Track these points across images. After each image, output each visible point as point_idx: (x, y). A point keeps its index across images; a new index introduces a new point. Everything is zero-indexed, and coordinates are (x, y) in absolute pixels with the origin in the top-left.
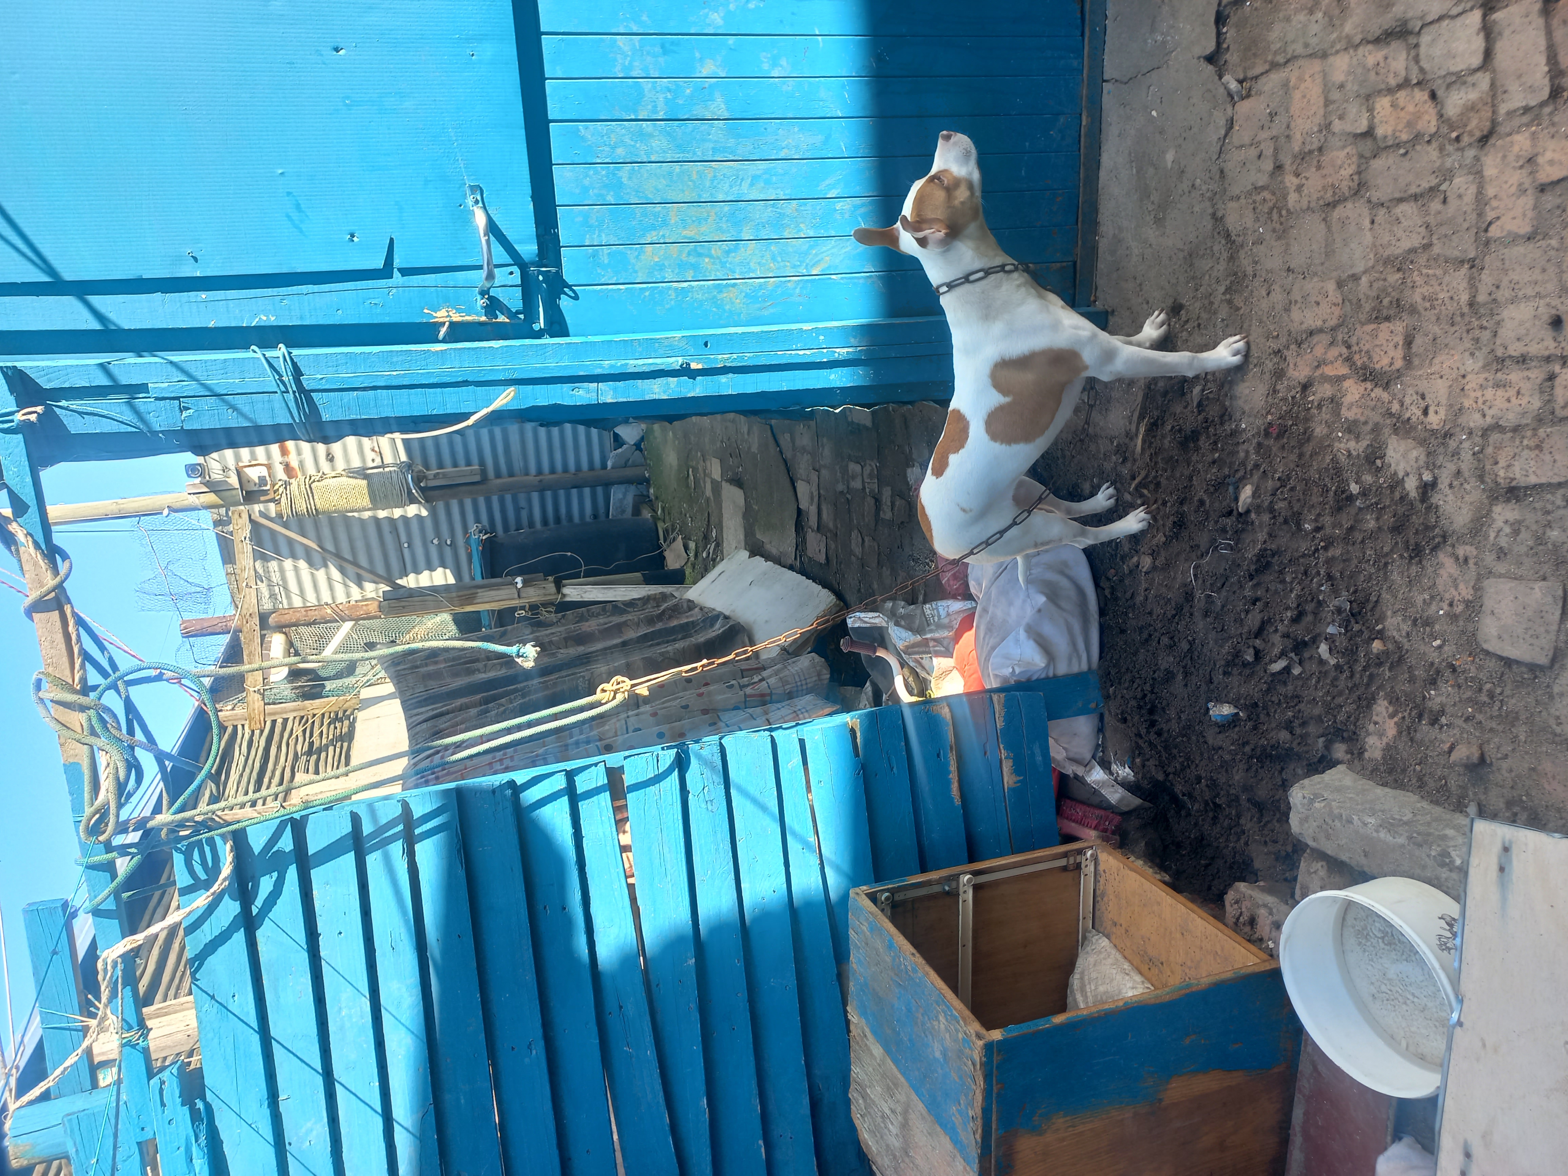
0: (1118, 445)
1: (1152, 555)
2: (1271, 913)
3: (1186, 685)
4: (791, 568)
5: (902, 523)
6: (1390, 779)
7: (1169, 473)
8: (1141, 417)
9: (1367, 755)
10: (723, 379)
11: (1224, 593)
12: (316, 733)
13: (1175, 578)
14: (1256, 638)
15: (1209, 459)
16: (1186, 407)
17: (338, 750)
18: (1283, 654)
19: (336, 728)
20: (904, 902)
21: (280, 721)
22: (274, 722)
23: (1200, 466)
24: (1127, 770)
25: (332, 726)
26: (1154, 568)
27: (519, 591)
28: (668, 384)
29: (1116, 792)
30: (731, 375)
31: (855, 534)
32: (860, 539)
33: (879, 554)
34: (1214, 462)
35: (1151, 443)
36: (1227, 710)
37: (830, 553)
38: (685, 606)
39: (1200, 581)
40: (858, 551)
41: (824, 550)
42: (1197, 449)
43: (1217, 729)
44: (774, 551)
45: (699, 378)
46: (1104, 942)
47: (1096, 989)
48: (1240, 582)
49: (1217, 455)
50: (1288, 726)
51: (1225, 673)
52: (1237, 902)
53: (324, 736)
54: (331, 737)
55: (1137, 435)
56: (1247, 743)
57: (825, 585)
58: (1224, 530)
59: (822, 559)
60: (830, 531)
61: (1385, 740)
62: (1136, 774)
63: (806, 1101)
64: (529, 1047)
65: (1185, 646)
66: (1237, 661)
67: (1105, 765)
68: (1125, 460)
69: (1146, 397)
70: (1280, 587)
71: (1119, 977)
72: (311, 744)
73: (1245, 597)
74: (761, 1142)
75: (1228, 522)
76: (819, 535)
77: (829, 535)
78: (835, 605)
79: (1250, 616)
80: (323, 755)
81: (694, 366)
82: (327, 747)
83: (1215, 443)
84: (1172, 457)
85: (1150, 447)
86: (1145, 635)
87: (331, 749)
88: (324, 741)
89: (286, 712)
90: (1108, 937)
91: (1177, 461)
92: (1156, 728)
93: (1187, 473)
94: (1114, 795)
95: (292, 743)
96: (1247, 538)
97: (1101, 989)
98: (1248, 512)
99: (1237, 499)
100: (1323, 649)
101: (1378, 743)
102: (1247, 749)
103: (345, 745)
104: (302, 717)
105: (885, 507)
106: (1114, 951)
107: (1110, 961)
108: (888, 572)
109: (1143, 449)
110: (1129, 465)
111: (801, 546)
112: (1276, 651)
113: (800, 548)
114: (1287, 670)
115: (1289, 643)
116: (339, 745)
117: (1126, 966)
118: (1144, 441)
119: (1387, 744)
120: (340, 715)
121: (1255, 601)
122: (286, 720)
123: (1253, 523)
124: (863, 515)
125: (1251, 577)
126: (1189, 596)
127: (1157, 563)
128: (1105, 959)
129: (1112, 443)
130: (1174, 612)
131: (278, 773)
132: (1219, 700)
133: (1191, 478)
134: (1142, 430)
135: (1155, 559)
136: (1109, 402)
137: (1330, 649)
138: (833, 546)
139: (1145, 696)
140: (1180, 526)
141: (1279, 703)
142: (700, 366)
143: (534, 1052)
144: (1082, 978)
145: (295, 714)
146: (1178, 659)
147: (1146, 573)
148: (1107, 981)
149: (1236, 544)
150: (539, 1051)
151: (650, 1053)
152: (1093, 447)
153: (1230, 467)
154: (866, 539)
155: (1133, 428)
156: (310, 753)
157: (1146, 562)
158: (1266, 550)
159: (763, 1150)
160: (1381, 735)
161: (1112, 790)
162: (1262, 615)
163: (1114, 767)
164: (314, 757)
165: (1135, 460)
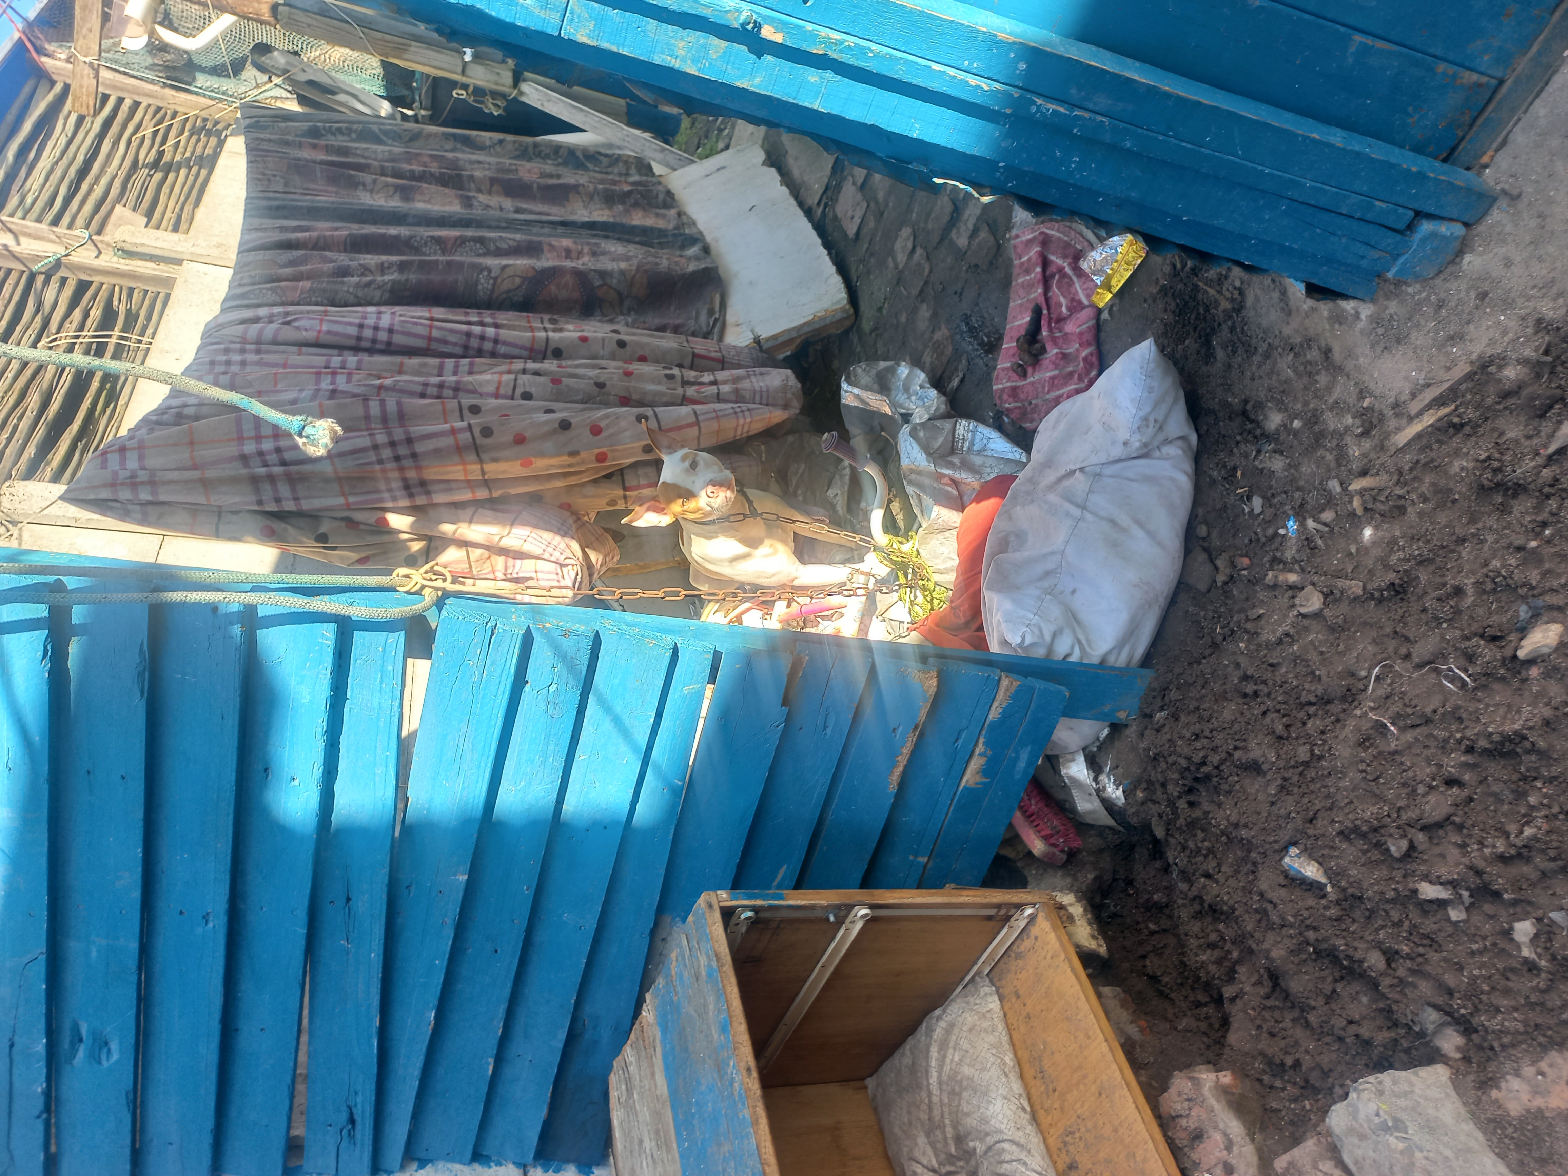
0: (1371, 409)
1: (1326, 596)
2: (1229, 1147)
3: (1273, 804)
4: (808, 213)
5: (976, 266)
6: (1513, 1156)
7: (1430, 506)
8: (1439, 402)
9: (1494, 1093)
10: (813, 76)
11: (1409, 736)
12: (171, 142)
13: (1342, 654)
14: (1421, 830)
15: (1519, 541)
16: (1529, 437)
17: (191, 178)
18: (1452, 884)
19: (199, 140)
20: (767, 921)
21: (128, 103)
22: (120, 101)
23: (1490, 538)
24: (1119, 793)
25: (195, 138)
26: (1317, 615)
27: (465, 64)
28: (705, 47)
29: (1090, 802)
30: (829, 74)
31: (906, 232)
32: (910, 245)
33: (926, 283)
34: (1520, 549)
35: (1429, 447)
36: (1311, 871)
37: (865, 231)
38: (661, 197)
39: (1381, 692)
40: (901, 258)
41: (857, 221)
42: (1504, 509)
43: (1282, 881)
44: (796, 173)
45: (768, 58)
46: (994, 1004)
47: (959, 1064)
48: (1446, 741)
49: (1533, 544)
50: (1391, 956)
51: (1343, 834)
52: (1189, 1100)
53: (180, 150)
54: (188, 154)
55: (1411, 419)
56: (1315, 929)
57: (842, 269)
58: (1470, 658)
59: (851, 229)
60: (877, 203)
61: (1539, 1102)
62: (1127, 803)
63: (562, 1035)
64: (206, 917)
65: (1303, 753)
66: (1371, 836)
67: (1094, 764)
68: (1366, 433)
69: (1469, 377)
70: (1508, 795)
71: (994, 1072)
72: (161, 154)
73: (1440, 766)
74: (491, 1061)
75: (1487, 653)
76: (859, 196)
77: (872, 205)
78: (843, 309)
79: (1432, 798)
80: (171, 176)
81: (767, 32)
82: (179, 166)
83: (1544, 525)
84: (1450, 491)
85: (1422, 450)
86: (1250, 688)
87: (183, 172)
88: (178, 158)
89: (138, 94)
90: (1001, 999)
91: (1454, 501)
92: (1192, 798)
93: (1460, 531)
94: (1085, 805)
95: (134, 144)
96: (1500, 694)
97: (967, 1070)
98: (1531, 662)
99: (1523, 631)
100: (1524, 929)
101: (1525, 1097)
102: (1311, 935)
103: (204, 172)
104: (159, 109)
105: (963, 228)
106: (1001, 1027)
107: (991, 1039)
108: (928, 315)
109: (1408, 444)
110: (1367, 444)
111: (831, 192)
112: (1444, 871)
113: (829, 193)
114: (1441, 904)
115: (1474, 881)
116: (195, 170)
117: (1009, 1059)
118: (1419, 436)
119: (1540, 1110)
120: (209, 125)
121: (1451, 782)
122: (136, 105)
123: (1525, 680)
124: (928, 215)
125: (1470, 750)
126: (1351, 696)
127: (1327, 612)
128: (986, 1031)
129: (1361, 398)
130: (1313, 699)
131: (104, 181)
132: (1310, 853)
133: (1462, 541)
134: (1429, 419)
135: (1326, 604)
136: (1398, 341)
137: (1536, 936)
138: (872, 224)
139: (1204, 763)
140: (1398, 593)
141: (1398, 924)
142: (778, 38)
143: (211, 925)
144: (948, 1031)
145: (151, 101)
146: (1281, 764)
147: (1300, 614)
148: (978, 1066)
149: (1475, 689)
150: (218, 924)
151: (375, 956)
152: (1323, 379)
153: (1544, 574)
154: (919, 251)
155: (1414, 407)
156: (155, 165)
157: (1312, 602)
158: (1524, 738)
159: (491, 1068)
160: (1536, 1091)
161: (1087, 797)
162: (1451, 810)
163: (1103, 778)
164: (158, 176)
165: (1382, 448)
